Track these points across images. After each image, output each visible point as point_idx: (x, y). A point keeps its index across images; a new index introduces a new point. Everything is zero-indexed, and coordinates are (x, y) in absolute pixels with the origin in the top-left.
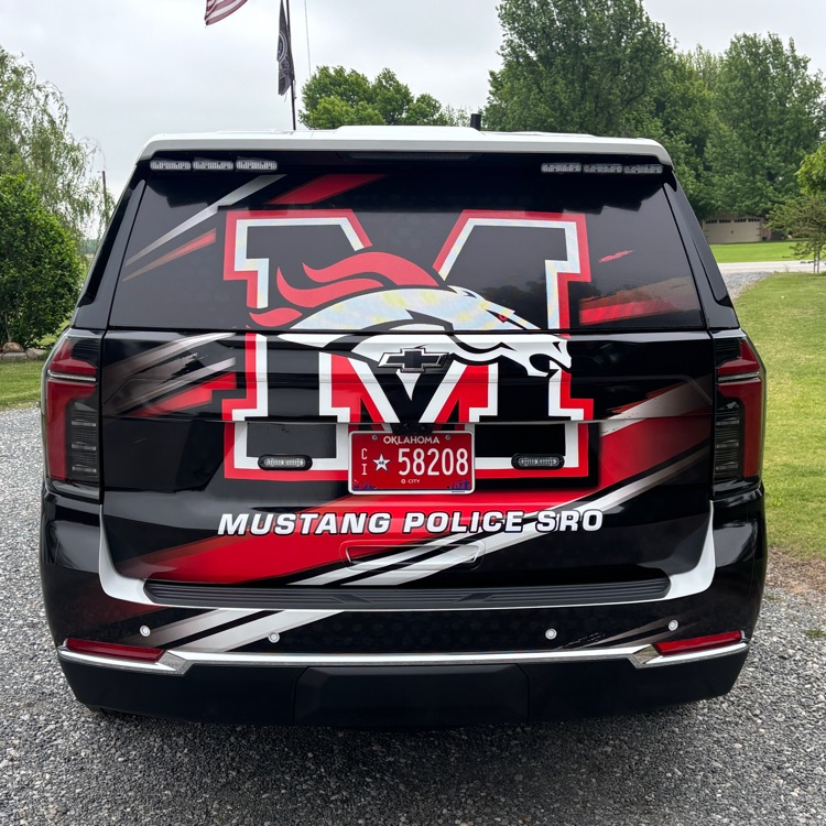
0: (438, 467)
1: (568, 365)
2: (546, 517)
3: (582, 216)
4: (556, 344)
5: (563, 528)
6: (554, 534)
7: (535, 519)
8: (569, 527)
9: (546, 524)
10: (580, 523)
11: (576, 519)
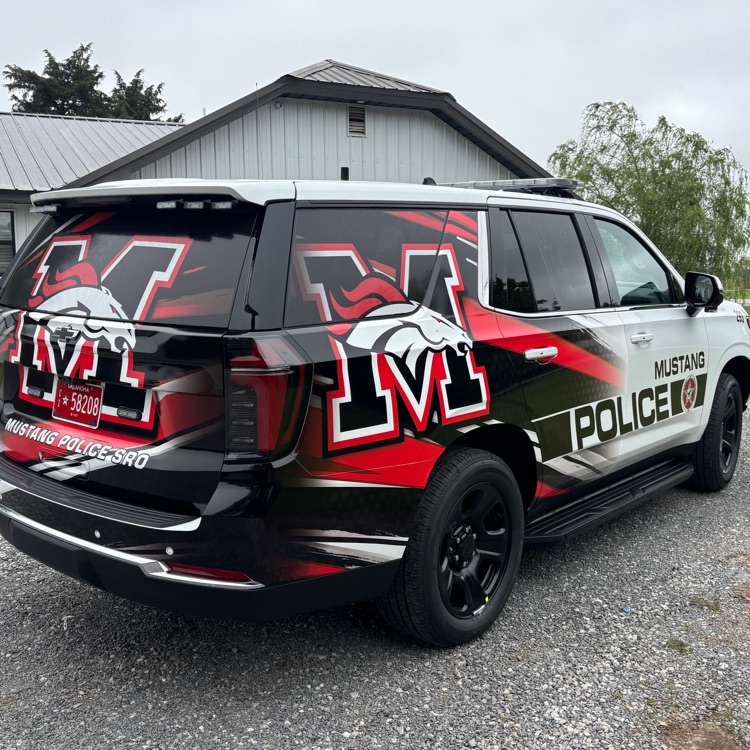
0: (85, 409)
1: (133, 347)
2: (120, 453)
3: (190, 241)
4: (129, 330)
5: (124, 463)
6: (119, 466)
7: (113, 453)
8: (127, 463)
9: (117, 458)
10: (134, 461)
11: (133, 459)
